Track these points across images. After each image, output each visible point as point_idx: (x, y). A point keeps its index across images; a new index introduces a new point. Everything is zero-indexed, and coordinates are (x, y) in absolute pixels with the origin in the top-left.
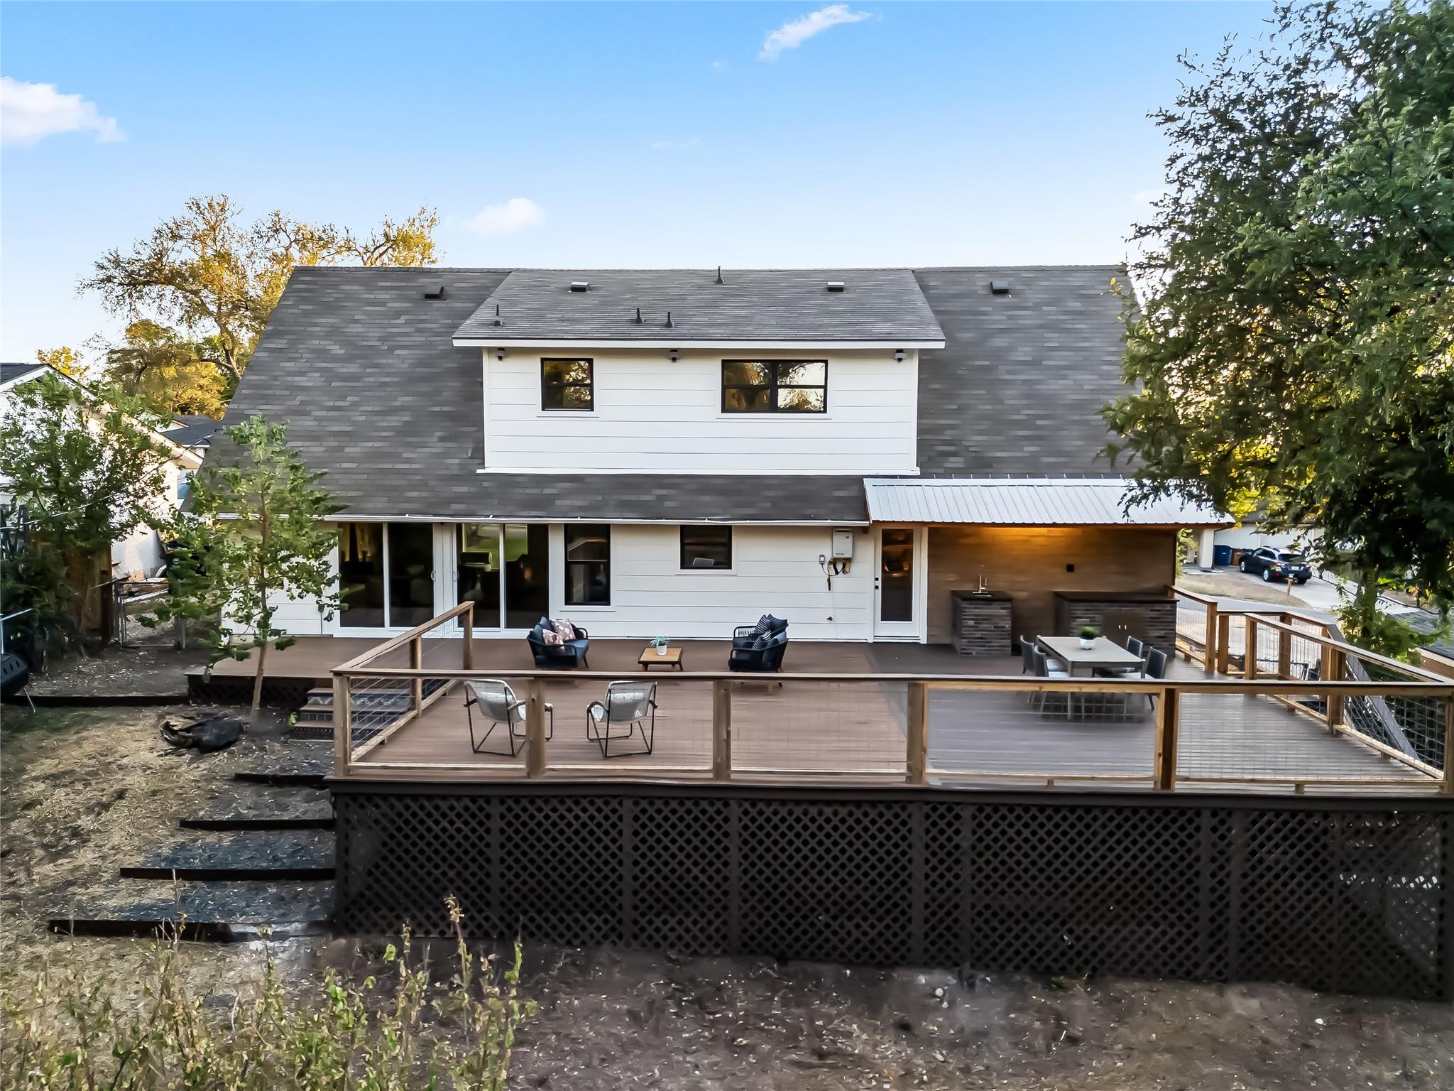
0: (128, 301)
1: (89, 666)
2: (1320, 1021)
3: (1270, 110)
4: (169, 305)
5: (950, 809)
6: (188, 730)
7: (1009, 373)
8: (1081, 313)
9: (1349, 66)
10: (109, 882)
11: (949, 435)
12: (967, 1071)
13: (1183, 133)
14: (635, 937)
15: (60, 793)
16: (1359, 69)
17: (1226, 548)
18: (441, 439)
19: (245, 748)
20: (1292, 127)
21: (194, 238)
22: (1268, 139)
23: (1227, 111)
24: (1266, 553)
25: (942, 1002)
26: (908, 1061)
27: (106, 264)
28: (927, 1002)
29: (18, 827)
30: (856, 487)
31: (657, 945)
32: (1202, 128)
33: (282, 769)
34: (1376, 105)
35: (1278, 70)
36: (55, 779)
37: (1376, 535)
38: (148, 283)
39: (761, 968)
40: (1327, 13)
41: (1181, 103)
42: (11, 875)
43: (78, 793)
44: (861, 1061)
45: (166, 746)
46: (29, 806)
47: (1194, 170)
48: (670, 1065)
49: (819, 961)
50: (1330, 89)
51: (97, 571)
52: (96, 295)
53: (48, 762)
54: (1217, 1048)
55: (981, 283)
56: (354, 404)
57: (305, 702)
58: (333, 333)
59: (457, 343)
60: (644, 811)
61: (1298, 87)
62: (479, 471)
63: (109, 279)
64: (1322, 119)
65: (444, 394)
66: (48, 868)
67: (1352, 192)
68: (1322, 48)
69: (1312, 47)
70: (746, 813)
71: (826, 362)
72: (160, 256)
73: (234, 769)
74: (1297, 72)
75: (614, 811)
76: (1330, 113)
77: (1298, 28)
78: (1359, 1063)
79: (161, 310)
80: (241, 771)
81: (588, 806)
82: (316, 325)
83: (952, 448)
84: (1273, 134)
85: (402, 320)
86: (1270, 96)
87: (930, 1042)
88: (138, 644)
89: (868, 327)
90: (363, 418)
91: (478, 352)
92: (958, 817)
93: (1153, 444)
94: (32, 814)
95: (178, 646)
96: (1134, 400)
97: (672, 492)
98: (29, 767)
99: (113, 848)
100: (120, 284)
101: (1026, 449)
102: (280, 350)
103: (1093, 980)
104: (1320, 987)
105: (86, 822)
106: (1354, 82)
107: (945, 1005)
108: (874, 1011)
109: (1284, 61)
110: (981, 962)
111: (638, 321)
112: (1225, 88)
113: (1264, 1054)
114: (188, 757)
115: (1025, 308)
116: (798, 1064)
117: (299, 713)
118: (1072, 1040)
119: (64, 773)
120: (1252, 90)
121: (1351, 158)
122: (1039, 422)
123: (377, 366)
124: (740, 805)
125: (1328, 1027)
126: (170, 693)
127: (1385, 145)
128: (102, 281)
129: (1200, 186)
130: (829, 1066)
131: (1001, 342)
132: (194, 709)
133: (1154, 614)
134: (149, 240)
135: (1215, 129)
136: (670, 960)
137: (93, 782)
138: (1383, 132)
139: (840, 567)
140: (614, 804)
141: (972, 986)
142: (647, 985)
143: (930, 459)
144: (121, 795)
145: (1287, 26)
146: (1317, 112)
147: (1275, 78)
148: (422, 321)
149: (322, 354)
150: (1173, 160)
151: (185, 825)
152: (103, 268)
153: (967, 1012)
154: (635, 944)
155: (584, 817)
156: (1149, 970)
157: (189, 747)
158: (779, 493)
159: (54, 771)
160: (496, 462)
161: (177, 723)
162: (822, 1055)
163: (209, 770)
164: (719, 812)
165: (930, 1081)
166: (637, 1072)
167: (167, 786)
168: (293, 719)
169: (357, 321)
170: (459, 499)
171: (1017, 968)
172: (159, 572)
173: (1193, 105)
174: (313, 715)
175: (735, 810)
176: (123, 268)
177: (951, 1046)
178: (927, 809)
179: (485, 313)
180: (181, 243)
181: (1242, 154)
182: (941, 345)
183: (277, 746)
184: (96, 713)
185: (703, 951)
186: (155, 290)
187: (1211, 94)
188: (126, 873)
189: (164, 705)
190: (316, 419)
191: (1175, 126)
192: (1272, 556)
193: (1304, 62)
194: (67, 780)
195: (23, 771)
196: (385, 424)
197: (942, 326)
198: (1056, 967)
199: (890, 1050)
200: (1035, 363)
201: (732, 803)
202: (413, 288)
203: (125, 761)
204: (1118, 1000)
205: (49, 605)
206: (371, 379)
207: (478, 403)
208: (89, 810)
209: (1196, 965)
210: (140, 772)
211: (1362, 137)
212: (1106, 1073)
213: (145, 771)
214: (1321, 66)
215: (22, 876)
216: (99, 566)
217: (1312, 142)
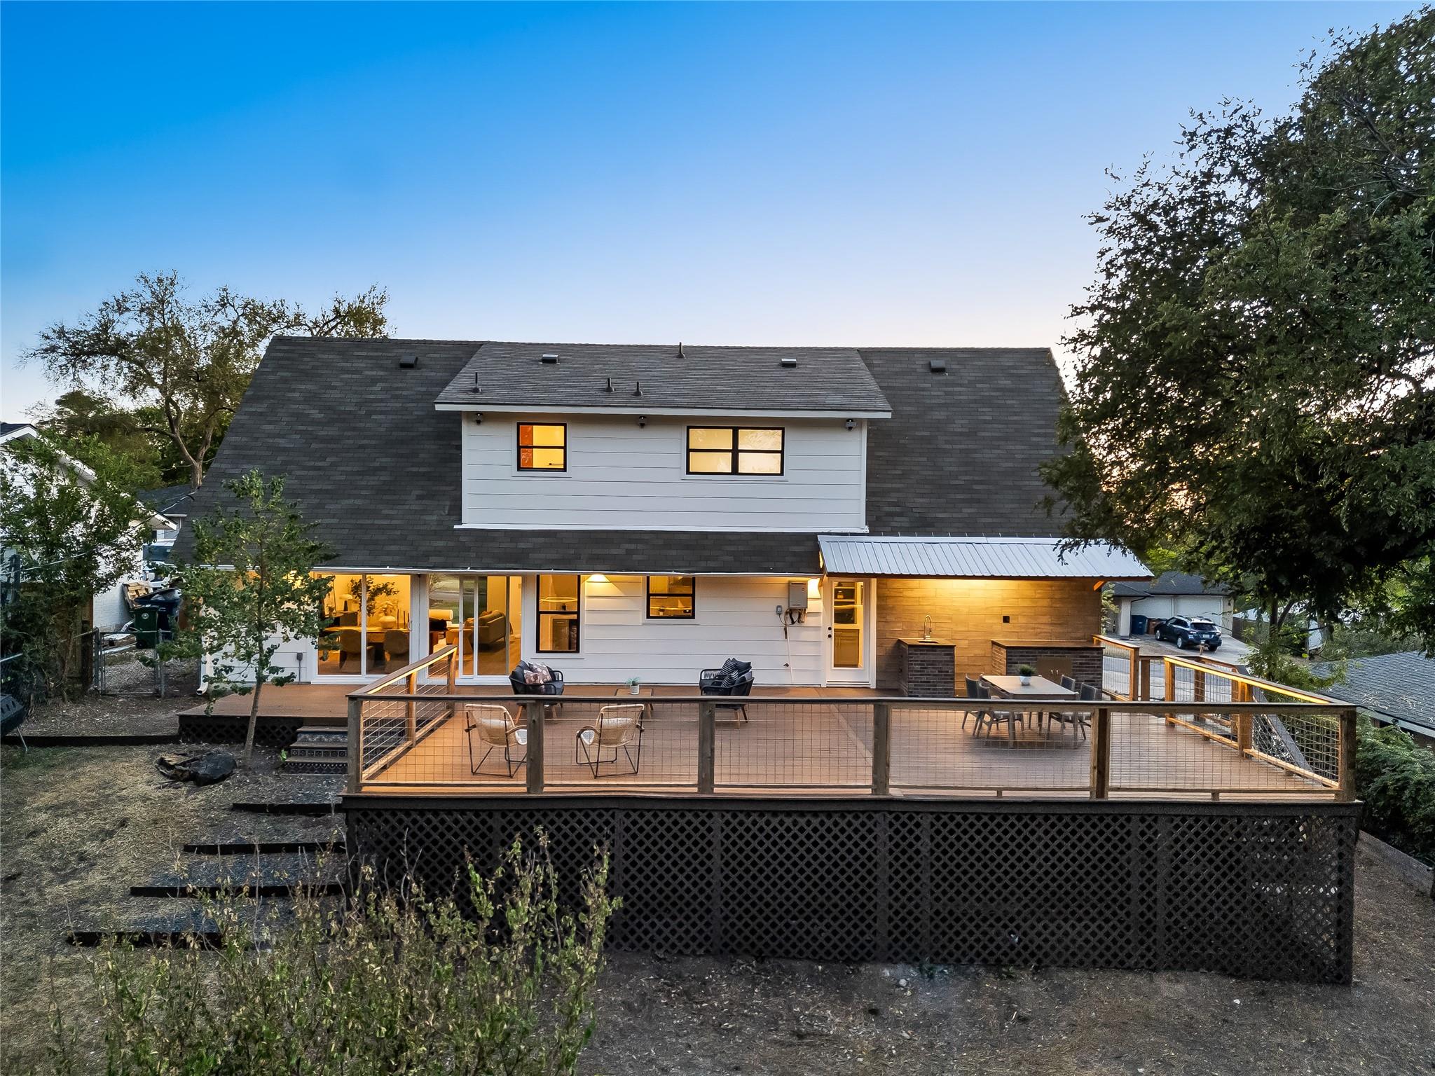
0: (71, 370)
1: (72, 710)
2: (1237, 1001)
3: (1181, 214)
4: (114, 374)
5: (911, 818)
6: (184, 764)
7: (947, 442)
8: (1011, 390)
9: (1244, 180)
10: (121, 900)
11: (893, 498)
12: (931, 1046)
13: (1111, 231)
14: (625, 939)
15: (63, 823)
16: (1252, 184)
17: (1142, 618)
18: (420, 497)
19: (239, 781)
20: (1198, 229)
21: (142, 310)
22: (1178, 237)
23: (1145, 215)
24: (1179, 622)
25: (906, 990)
26: (878, 1038)
27: (51, 334)
28: (892, 992)
29: (26, 852)
30: (810, 543)
31: (646, 946)
32: (1126, 228)
33: (278, 798)
34: (1265, 212)
35: (1187, 182)
36: (57, 810)
37: (1274, 567)
38: (94, 353)
39: (740, 965)
40: (1226, 138)
41: (1108, 207)
42: (23, 895)
43: (81, 821)
44: (836, 1039)
45: (163, 780)
46: (34, 834)
47: (1121, 261)
48: (665, 1047)
49: (794, 958)
50: (1230, 196)
51: (79, 621)
52: (40, 364)
53: (48, 795)
54: (1148, 1022)
55: (920, 362)
56: (333, 464)
57: (294, 740)
58: (310, 399)
59: (438, 408)
60: (634, 823)
61: (1203, 195)
62: (456, 527)
63: (53, 349)
64: (1222, 222)
65: (421, 455)
66: (59, 888)
67: (1249, 279)
68: (1223, 165)
69: (1215, 164)
70: (728, 823)
71: (783, 429)
72: (105, 327)
73: (230, 801)
74: (1203, 184)
75: (607, 823)
76: (1229, 218)
77: (1202, 149)
78: (1271, 1034)
79: (104, 380)
80: (237, 801)
81: (583, 819)
82: (294, 391)
83: (898, 509)
84: (1183, 234)
85: (378, 388)
86: (1182, 201)
87: (897, 1023)
88: (117, 692)
89: (820, 398)
90: (343, 478)
91: (456, 418)
92: (918, 825)
93: (1083, 497)
94: (39, 841)
95: (157, 694)
96: (1066, 459)
97: (640, 547)
98: (28, 799)
99: (121, 870)
100: (64, 354)
101: (965, 510)
102: (261, 414)
103: (1040, 969)
104: (1238, 974)
105: (91, 847)
106: (1249, 193)
107: (909, 993)
108: (846, 1000)
109: (1191, 174)
110: (939, 958)
111: (609, 390)
112: (1144, 196)
113: (1189, 1026)
114: (184, 789)
115: (961, 385)
116: (782, 1044)
117: (289, 750)
118: (1023, 1020)
119: (66, 804)
120: (1166, 197)
121: (1246, 252)
122: (975, 487)
123: (354, 429)
124: (723, 816)
125: (1244, 1005)
126: (160, 734)
127: (1273, 242)
128: (46, 351)
129: (1122, 274)
130: (807, 1044)
131: (939, 415)
132: (184, 747)
133: (1084, 660)
134: (96, 313)
135: (1136, 228)
136: (659, 959)
137: (96, 812)
138: (1271, 232)
139: (795, 618)
140: (607, 816)
141: (931, 977)
142: (638, 980)
143: (878, 518)
144: (123, 823)
145: (1193, 147)
146: (1218, 216)
147: (1185, 188)
148: (397, 389)
149: (299, 417)
150: (1102, 254)
151: (188, 849)
152: (48, 338)
153: (928, 999)
154: (625, 946)
155: (580, 829)
156: (1087, 961)
157: (185, 781)
158: (741, 548)
159: (55, 802)
160: (473, 518)
161: (172, 759)
162: (801, 1036)
163: (207, 800)
164: (703, 823)
165: (899, 1054)
166: (636, 1052)
167: (167, 815)
168: (284, 754)
169: (335, 388)
170: (438, 552)
171: (971, 961)
172: (124, 629)
173: (1118, 209)
174: (303, 751)
175: (717, 822)
176: (68, 339)
177: (915, 1027)
178: (890, 817)
179: (463, 380)
180: (127, 314)
181: (1157, 249)
182: (888, 415)
183: (270, 780)
184: (86, 751)
185: (688, 951)
186: (99, 361)
187: (1133, 200)
188: (136, 892)
189: (155, 744)
190: (298, 478)
191: (1106, 225)
192: (1185, 624)
193: (1208, 175)
194: (68, 810)
195: (23, 803)
196: (364, 483)
197: (889, 398)
198: (1005, 960)
199: (862, 1031)
200: (971, 434)
201: (715, 814)
202: (388, 358)
203: (124, 792)
204: (1061, 986)
205: (38, 651)
206: (351, 442)
207: (455, 465)
208: (93, 837)
209: (1129, 956)
210: (139, 803)
211: (1255, 236)
212: (1053, 1045)
213: (144, 801)
214: (1222, 179)
215: (34, 895)
216: (81, 616)
217: (1214, 240)
